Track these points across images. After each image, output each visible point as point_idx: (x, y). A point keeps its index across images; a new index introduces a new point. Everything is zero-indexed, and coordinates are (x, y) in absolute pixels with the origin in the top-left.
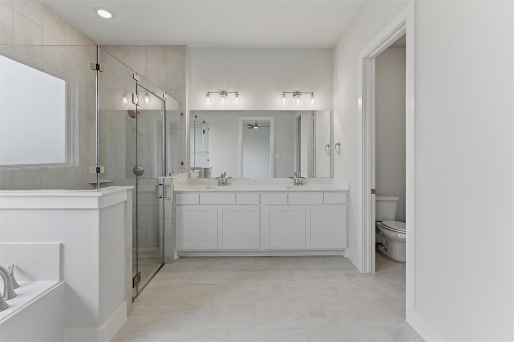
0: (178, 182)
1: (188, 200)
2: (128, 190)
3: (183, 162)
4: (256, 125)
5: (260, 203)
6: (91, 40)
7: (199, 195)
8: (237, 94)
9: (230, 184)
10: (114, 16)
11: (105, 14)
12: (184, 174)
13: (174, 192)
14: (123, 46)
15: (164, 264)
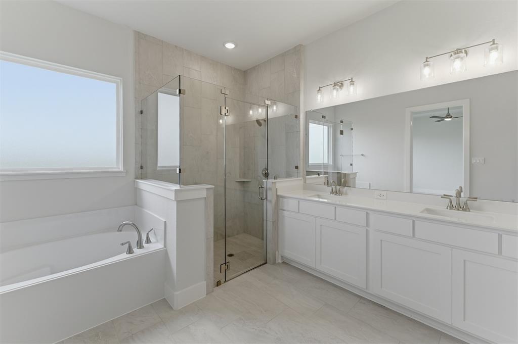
0: (284, 187)
1: (290, 205)
2: (207, 189)
3: (299, 166)
4: (449, 116)
5: (368, 225)
6: (237, 69)
7: (299, 201)
8: (352, 81)
9: (346, 194)
10: (236, 46)
11: (230, 46)
12: (299, 178)
13: (278, 196)
14: (256, 66)
15: (266, 263)
